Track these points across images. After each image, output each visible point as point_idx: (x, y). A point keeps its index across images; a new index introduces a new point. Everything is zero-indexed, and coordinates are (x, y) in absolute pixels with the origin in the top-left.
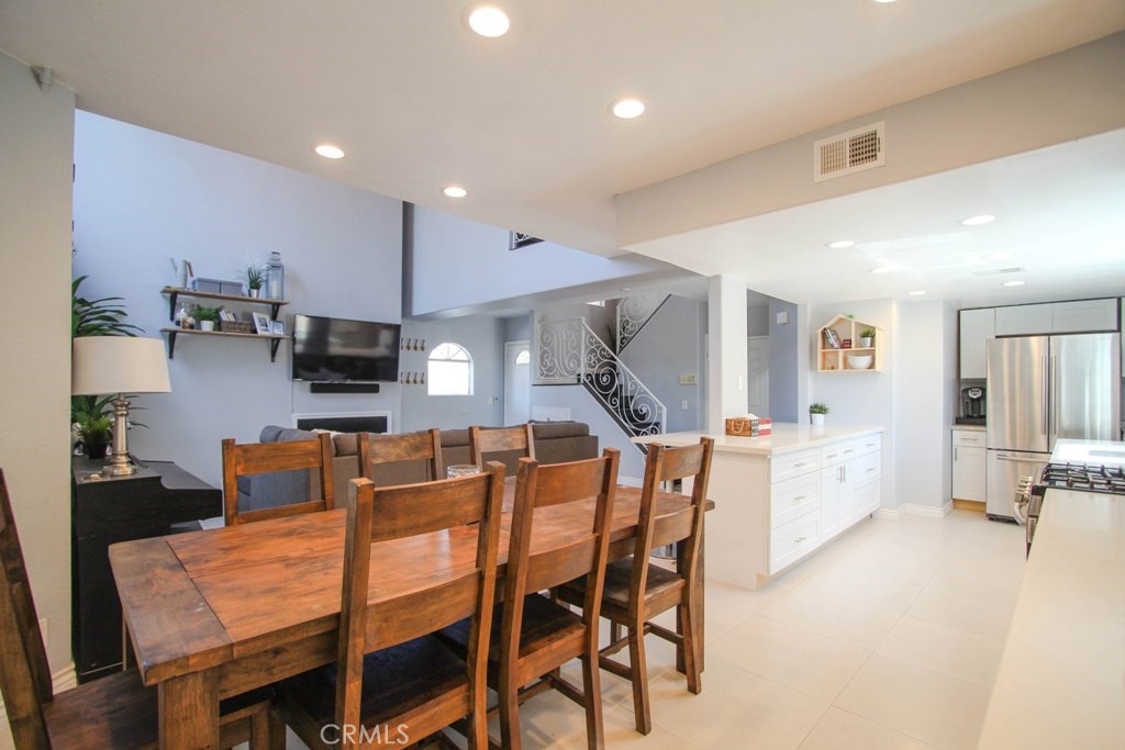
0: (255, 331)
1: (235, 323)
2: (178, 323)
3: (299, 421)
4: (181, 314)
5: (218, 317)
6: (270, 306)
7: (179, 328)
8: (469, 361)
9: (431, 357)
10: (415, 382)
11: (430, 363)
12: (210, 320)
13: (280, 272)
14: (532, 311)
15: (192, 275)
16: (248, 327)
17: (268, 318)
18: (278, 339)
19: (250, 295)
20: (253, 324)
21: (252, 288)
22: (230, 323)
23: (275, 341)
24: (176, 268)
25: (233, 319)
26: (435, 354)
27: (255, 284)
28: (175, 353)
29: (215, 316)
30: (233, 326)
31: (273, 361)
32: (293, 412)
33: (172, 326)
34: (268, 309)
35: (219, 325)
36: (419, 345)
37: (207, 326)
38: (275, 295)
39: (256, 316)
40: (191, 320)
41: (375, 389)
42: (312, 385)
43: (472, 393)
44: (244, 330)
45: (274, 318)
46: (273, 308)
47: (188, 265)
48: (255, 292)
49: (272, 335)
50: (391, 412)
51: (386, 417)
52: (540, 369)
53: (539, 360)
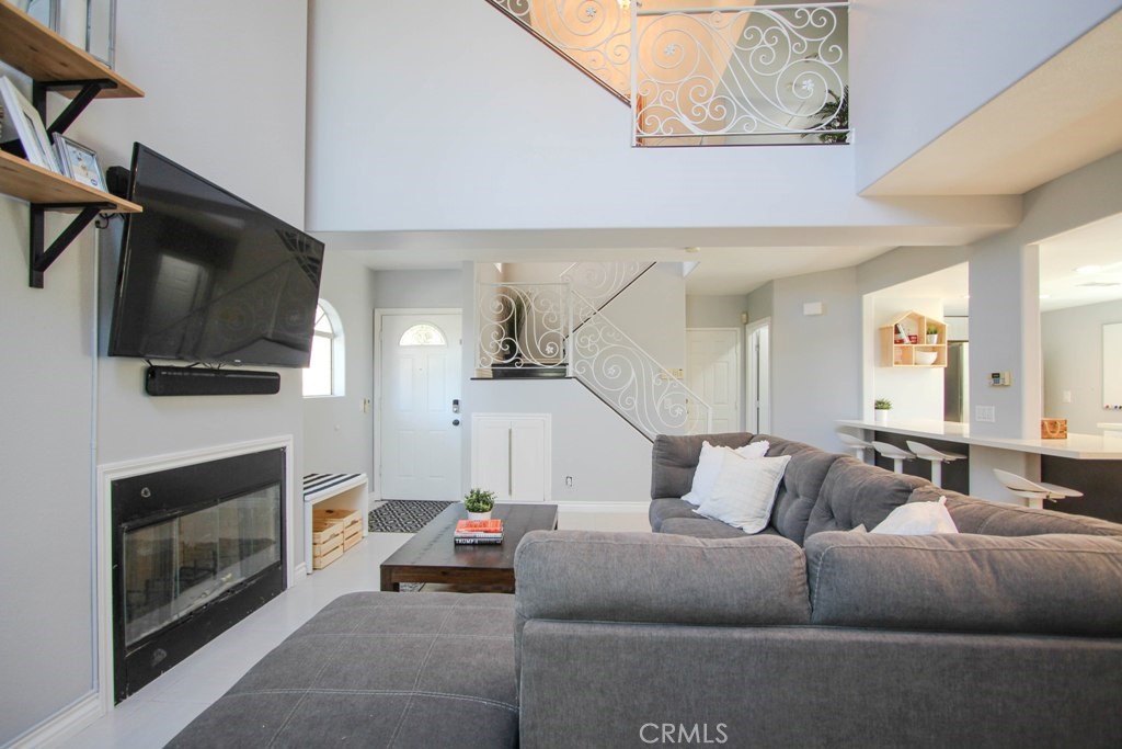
3: (114, 483)
8: (332, 336)
14: (468, 264)
31: (35, 285)
41: (274, 385)
42: (151, 373)
43: (339, 392)
50: (291, 436)
51: (284, 448)
52: (482, 354)
53: (479, 339)
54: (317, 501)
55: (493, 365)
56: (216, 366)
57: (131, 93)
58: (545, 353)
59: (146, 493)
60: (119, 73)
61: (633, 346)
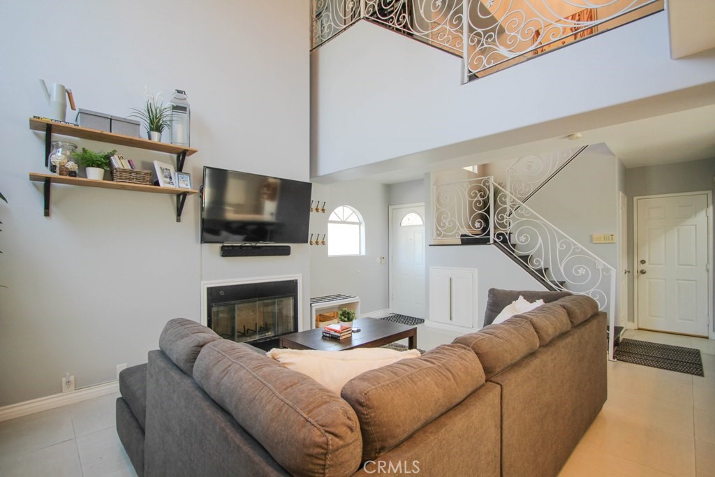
0: (157, 183)
1: (131, 172)
2: (53, 169)
3: (208, 289)
4: (58, 157)
5: (110, 164)
6: (175, 156)
7: (56, 175)
8: (360, 224)
9: (330, 219)
10: (317, 243)
11: (329, 225)
12: (99, 166)
13: (185, 116)
14: (428, 175)
15: (73, 108)
16: (148, 177)
17: (172, 169)
18: (185, 194)
19: (150, 138)
20: (154, 174)
21: (152, 129)
22: (124, 171)
23: (181, 197)
24: (49, 96)
25: (128, 167)
26: (332, 217)
27: (156, 126)
28: (52, 208)
29: (105, 163)
30: (130, 174)
31: (178, 220)
32: (201, 280)
33: (47, 172)
34: (172, 158)
35: (110, 173)
36: (320, 207)
37: (95, 174)
38: (180, 141)
39: (157, 165)
40: (71, 165)
41: (286, 251)
42: (223, 248)
43: (363, 253)
44: (143, 181)
45: (180, 169)
46: (178, 157)
47: (67, 94)
48: (155, 135)
49: (177, 188)
50: (301, 275)
51: (297, 280)
52: (437, 230)
53: (435, 220)
54: (317, 307)
55: (462, 236)
56: (253, 244)
57: (194, 152)
58: (475, 227)
59: (222, 293)
60: (192, 148)
61: (539, 219)
